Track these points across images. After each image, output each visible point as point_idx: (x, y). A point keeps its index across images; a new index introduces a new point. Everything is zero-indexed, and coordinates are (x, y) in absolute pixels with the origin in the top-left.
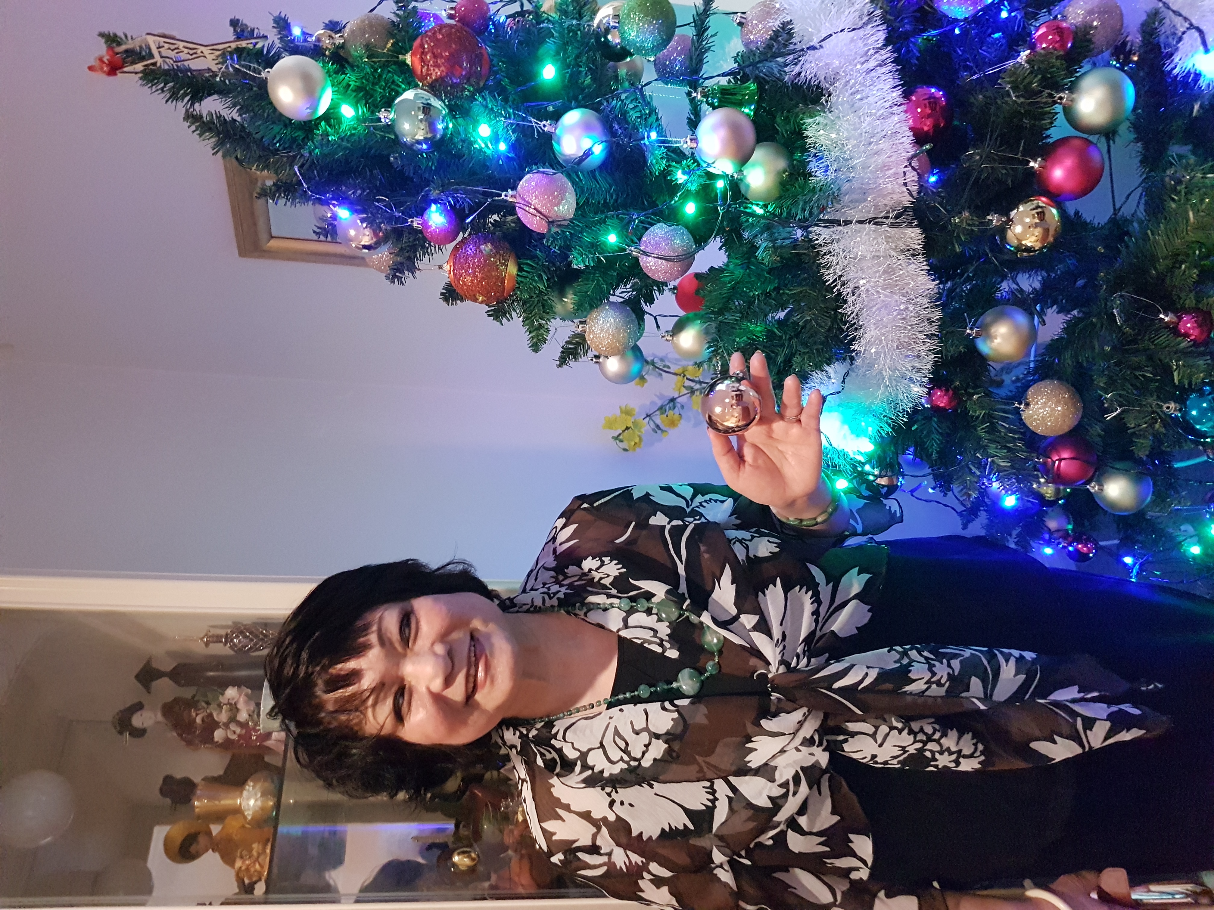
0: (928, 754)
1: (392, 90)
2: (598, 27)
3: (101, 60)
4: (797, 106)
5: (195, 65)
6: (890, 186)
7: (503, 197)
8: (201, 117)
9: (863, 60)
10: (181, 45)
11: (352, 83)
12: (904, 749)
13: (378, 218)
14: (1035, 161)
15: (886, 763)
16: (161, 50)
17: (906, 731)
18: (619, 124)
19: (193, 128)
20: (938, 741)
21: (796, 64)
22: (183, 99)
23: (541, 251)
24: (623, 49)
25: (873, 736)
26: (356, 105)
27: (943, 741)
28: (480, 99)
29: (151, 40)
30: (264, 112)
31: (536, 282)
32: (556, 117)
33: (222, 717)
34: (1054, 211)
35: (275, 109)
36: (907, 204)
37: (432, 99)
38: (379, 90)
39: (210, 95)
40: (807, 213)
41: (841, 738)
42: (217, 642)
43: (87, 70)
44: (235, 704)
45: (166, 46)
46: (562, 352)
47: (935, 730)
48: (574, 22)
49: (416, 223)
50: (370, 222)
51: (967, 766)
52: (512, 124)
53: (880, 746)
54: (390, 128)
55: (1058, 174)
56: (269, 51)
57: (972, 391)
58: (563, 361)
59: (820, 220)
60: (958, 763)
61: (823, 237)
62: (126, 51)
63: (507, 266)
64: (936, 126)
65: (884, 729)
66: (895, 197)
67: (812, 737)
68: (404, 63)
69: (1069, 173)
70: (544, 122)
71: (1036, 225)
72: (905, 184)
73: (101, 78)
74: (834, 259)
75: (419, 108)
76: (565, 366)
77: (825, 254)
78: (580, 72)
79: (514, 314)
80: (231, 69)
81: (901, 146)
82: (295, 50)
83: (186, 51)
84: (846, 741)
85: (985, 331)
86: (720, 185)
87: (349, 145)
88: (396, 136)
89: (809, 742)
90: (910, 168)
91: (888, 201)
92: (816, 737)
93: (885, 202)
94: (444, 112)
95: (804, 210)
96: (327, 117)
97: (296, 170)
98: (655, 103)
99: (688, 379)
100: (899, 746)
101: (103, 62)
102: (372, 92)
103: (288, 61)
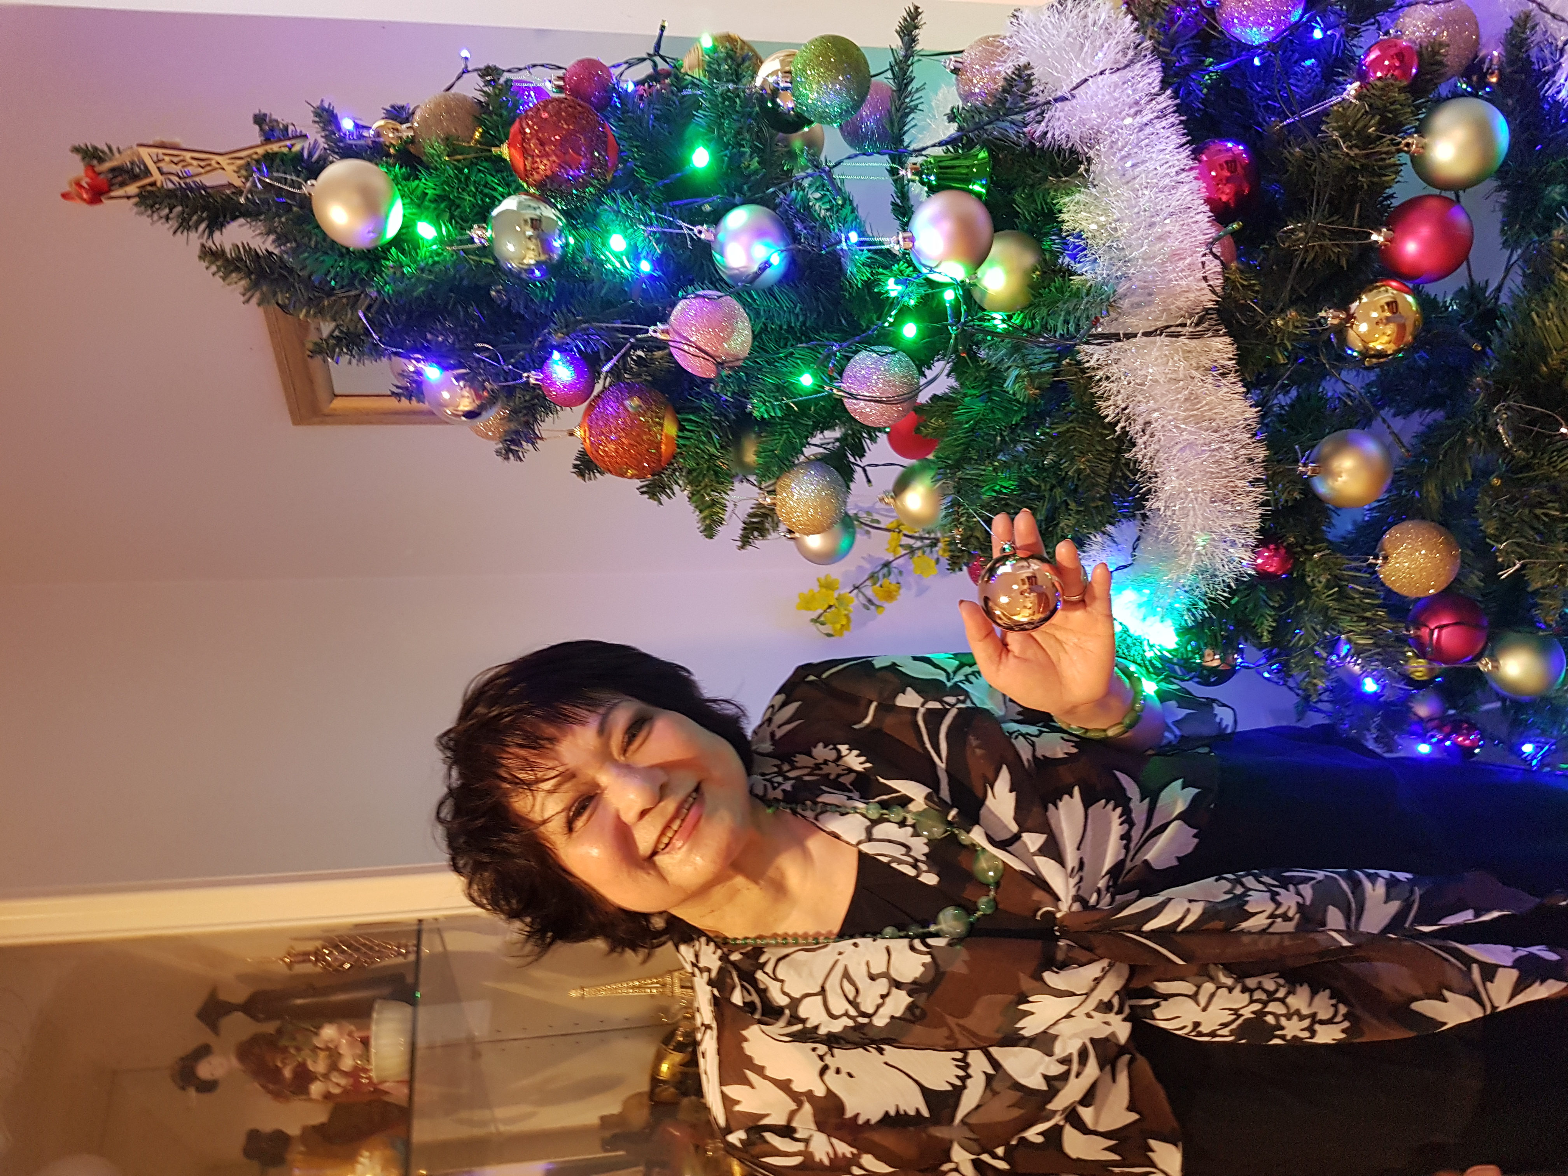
0: (1270, 1019)
1: (486, 195)
2: (762, 88)
3: (78, 184)
4: (1046, 179)
5: (210, 180)
6: (1183, 283)
7: (651, 333)
8: (223, 252)
9: (1133, 111)
10: (188, 155)
11: (430, 192)
12: (1236, 1012)
13: (480, 374)
14: (1379, 232)
15: (1213, 1034)
16: (161, 165)
17: (1239, 988)
18: (802, 222)
19: (214, 268)
20: (1282, 1001)
21: (1039, 122)
22: (197, 229)
23: (707, 401)
24: (799, 116)
25: (1194, 997)
26: (436, 221)
27: (1290, 1000)
28: (609, 202)
29: (144, 152)
30: (310, 240)
31: (703, 443)
32: (715, 218)
33: (319, 1066)
34: (1410, 299)
35: (325, 236)
36: (1210, 305)
37: (542, 208)
38: (468, 198)
39: (234, 218)
40: (1072, 329)
41: (1150, 1001)
42: (304, 961)
43: (60, 198)
44: (336, 1047)
45: (167, 158)
46: (745, 529)
47: (1279, 986)
48: (731, 86)
49: (533, 377)
50: (470, 380)
51: (1327, 1035)
52: (655, 233)
53: (1204, 1010)
54: (486, 250)
55: (1411, 247)
56: (310, 155)
57: (1311, 548)
58: (745, 541)
59: (1091, 336)
60: (1313, 1033)
61: (1095, 357)
62: (113, 170)
63: (662, 425)
64: (1238, 194)
65: (1209, 987)
66: (1191, 296)
67: (1110, 1002)
68: (500, 159)
69: (1426, 246)
70: (699, 227)
71: (1388, 320)
72: (1205, 279)
73: (79, 208)
74: (1114, 387)
75: (526, 221)
76: (749, 548)
77: (1100, 380)
78: (744, 153)
79: (676, 488)
80: (259, 186)
81: (1195, 227)
82: (348, 152)
83: (195, 163)
84: (1157, 1005)
85: (1323, 467)
86: (949, 296)
87: (432, 277)
88: (496, 260)
89: (1105, 1007)
90: (1211, 257)
91: (1181, 302)
92: (1116, 1001)
93: (1178, 303)
94: (560, 223)
95: (1066, 322)
96: (398, 241)
97: (361, 315)
98: (847, 188)
99: (905, 535)
100: (1230, 1009)
101: (82, 187)
102: (457, 201)
103: (338, 169)
